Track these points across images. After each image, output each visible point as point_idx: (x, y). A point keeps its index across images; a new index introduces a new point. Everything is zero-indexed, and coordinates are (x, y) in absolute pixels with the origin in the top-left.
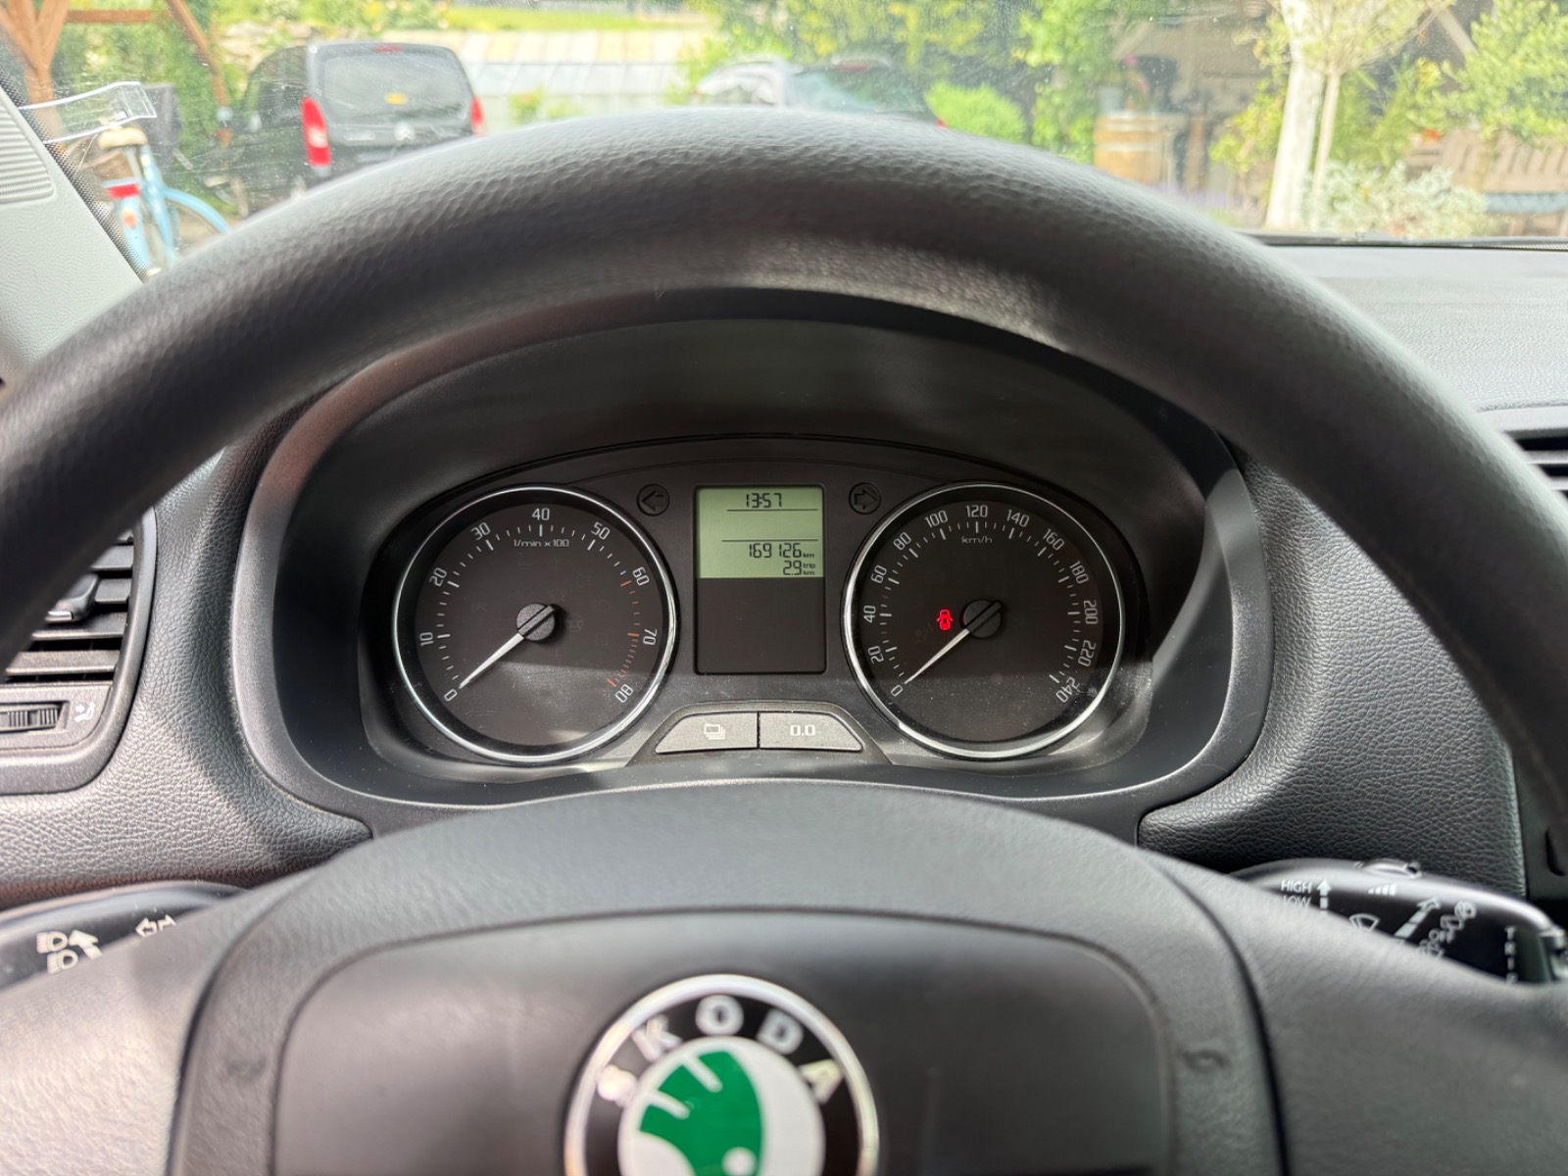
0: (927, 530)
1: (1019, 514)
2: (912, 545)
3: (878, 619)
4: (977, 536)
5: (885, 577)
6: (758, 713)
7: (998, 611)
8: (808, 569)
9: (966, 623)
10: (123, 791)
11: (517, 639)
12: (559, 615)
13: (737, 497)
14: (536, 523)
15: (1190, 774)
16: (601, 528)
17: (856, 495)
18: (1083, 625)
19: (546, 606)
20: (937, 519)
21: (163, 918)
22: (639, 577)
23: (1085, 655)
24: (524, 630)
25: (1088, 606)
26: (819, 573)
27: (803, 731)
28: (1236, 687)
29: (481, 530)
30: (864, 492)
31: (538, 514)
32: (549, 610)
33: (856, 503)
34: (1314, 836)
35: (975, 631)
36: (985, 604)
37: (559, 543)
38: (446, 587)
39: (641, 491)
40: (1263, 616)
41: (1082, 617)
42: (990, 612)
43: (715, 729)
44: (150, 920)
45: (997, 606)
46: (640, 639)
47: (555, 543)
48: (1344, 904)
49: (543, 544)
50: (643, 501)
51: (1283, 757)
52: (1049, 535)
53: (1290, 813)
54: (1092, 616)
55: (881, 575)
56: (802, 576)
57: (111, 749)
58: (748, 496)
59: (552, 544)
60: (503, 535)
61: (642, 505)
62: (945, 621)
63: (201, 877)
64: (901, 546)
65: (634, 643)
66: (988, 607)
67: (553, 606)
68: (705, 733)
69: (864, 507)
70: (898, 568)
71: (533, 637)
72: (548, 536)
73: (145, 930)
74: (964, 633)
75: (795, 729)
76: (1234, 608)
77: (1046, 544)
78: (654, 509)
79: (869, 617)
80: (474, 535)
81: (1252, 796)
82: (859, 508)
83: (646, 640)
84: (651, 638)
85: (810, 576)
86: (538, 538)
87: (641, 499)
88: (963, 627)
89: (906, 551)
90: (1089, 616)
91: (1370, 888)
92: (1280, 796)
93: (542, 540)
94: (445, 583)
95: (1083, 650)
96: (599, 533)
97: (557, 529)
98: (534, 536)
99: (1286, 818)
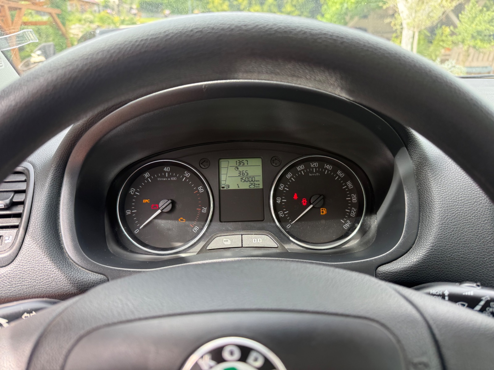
0: (298, 172)
1: (328, 166)
2: (292, 177)
3: (281, 202)
4: (314, 173)
5: (284, 188)
6: (242, 235)
7: (323, 198)
8: (258, 186)
9: (312, 203)
10: (21, 267)
11: (159, 211)
12: (173, 203)
13: (233, 162)
14: (165, 172)
15: (393, 253)
16: (187, 173)
17: (273, 160)
18: (352, 203)
19: (169, 200)
20: (300, 168)
21: (32, 312)
22: (200, 190)
23: (353, 213)
24: (161, 208)
25: (353, 196)
26: (261, 187)
27: (257, 241)
28: (407, 222)
29: (147, 175)
30: (276, 159)
31: (166, 169)
32: (170, 201)
33: (273, 163)
34: (437, 273)
35: (315, 205)
36: (318, 196)
37: (173, 179)
38: (135, 194)
39: (200, 160)
40: (416, 197)
41: (351, 200)
42: (320, 199)
43: (227, 241)
44: (27, 313)
45: (322, 197)
46: (201, 210)
47: (172, 179)
48: (454, 298)
49: (168, 179)
50: (201, 164)
51: (425, 246)
52: (339, 172)
53: (429, 265)
54: (355, 199)
55: (282, 187)
56: (256, 188)
57: (17, 252)
58: (236, 161)
59: (171, 179)
60: (154, 176)
61: (202, 166)
62: (304, 202)
63: (46, 297)
64: (289, 177)
65: (199, 212)
66: (319, 197)
67: (171, 200)
68: (224, 242)
69: (276, 164)
70: (288, 185)
71: (165, 210)
72: (169, 176)
73: (25, 317)
74: (311, 206)
75: (255, 240)
76: (406, 195)
77: (338, 176)
78: (205, 167)
79: (279, 201)
80: (144, 177)
81: (415, 260)
82: (274, 164)
83: (203, 211)
84: (204, 210)
85: (258, 188)
86: (166, 177)
87: (200, 163)
88: (311, 204)
89: (290, 179)
90: (354, 199)
91: (464, 293)
92: (425, 260)
93: (167, 178)
94: (135, 193)
95: (352, 211)
96: (186, 175)
97: (172, 174)
98: (165, 177)
99: (427, 268)
